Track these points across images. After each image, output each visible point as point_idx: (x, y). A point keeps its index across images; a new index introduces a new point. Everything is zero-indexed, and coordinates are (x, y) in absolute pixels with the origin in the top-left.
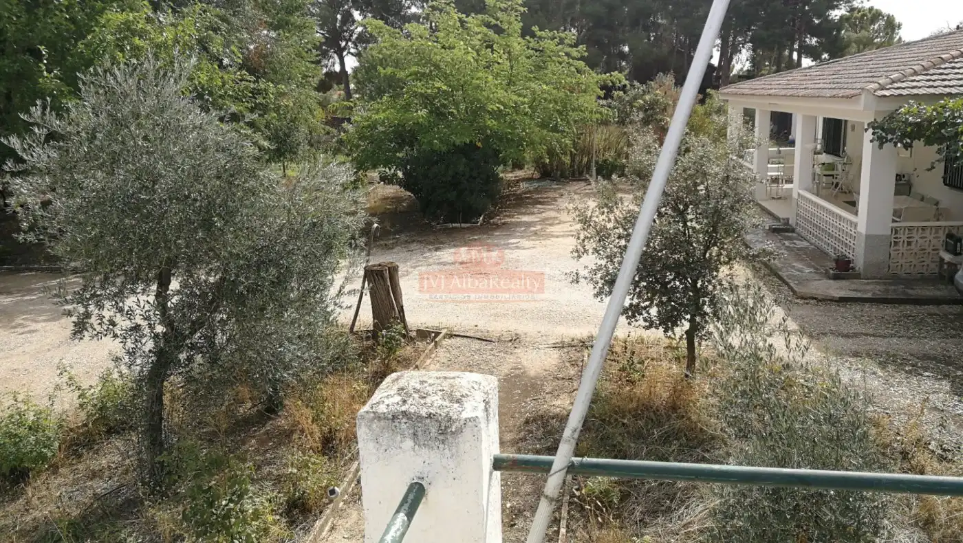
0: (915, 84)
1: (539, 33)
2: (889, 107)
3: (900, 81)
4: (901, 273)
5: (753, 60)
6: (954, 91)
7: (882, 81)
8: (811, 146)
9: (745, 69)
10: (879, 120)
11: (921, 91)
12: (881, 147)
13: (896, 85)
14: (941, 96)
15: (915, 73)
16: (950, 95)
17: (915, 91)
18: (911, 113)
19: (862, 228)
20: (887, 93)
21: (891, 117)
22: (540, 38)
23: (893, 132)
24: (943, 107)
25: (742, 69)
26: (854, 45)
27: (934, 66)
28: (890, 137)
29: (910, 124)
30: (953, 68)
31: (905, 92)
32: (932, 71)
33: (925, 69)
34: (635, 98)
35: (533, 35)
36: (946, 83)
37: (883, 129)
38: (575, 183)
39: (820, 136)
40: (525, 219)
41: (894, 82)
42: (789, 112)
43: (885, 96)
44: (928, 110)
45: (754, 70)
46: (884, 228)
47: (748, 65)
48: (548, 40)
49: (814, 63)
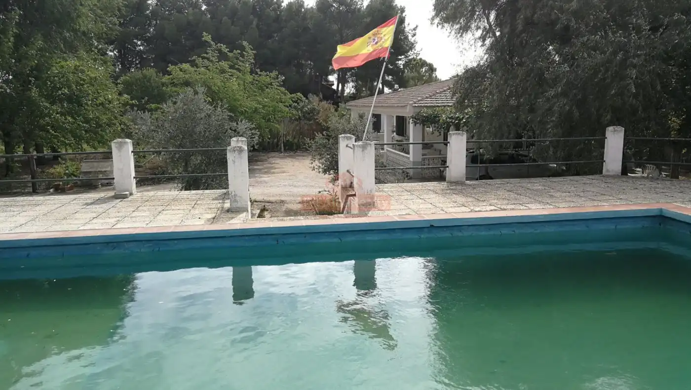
0: (426, 102)
1: (259, 73)
2: (418, 110)
3: (421, 101)
4: (426, 176)
5: (356, 87)
6: (439, 105)
7: (415, 100)
8: (391, 128)
9: (352, 92)
10: (414, 115)
11: (429, 105)
12: (415, 125)
13: (420, 102)
14: (434, 106)
15: (427, 98)
16: (438, 106)
17: (426, 105)
18: (425, 112)
19: (411, 159)
20: (416, 105)
21: (418, 114)
22: (260, 75)
23: (418, 119)
24: (435, 110)
25: (350, 92)
26: (411, 80)
27: (434, 95)
28: (418, 122)
29: (424, 116)
30: (441, 96)
31: (423, 105)
32: (433, 97)
33: (430, 96)
34: (303, 107)
35: (257, 73)
36: (437, 102)
37: (415, 119)
38: (272, 153)
39: (395, 124)
40: (256, 167)
41: (419, 101)
42: (380, 113)
43: (416, 106)
44: (430, 111)
45: (357, 93)
46: (420, 158)
47: (353, 91)
48: (265, 77)
49: (390, 91)
